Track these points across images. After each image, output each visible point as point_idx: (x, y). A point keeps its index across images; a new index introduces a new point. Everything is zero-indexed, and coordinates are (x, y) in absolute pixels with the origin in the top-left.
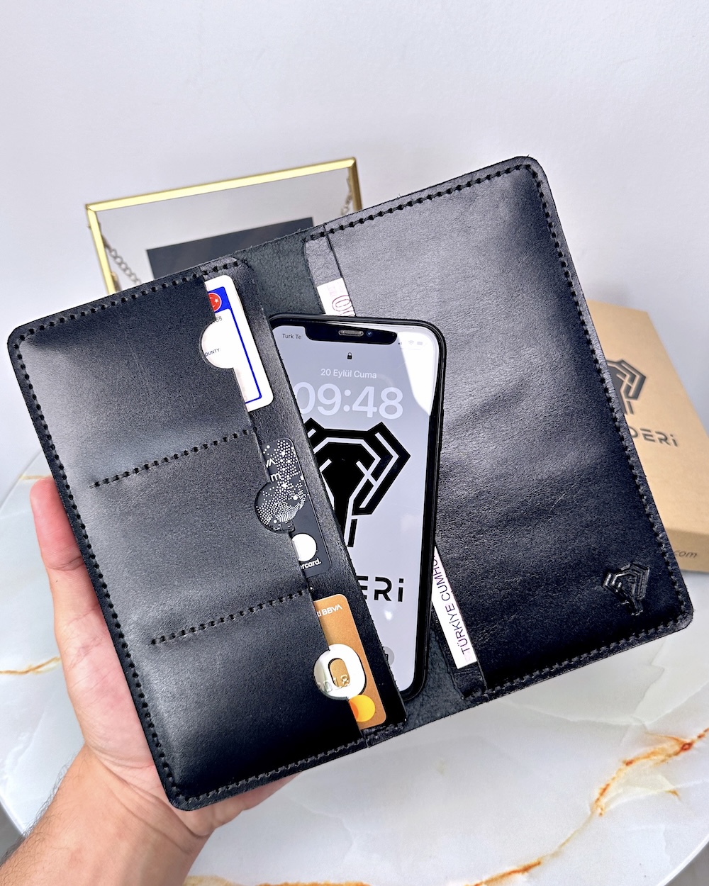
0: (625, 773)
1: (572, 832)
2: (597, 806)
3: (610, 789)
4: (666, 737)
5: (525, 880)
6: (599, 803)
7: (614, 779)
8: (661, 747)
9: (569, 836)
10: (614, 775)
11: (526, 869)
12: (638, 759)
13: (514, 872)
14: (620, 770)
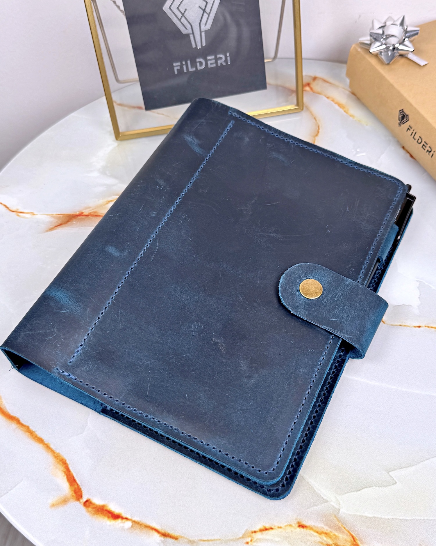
0: (292, 531)
1: (216, 538)
2: (250, 536)
3: (270, 532)
4: (348, 532)
5: (158, 541)
6: (254, 534)
7: (281, 528)
8: (336, 534)
9: (213, 539)
10: (283, 526)
11: (165, 535)
12: (311, 528)
13: (156, 530)
14: (291, 525)
